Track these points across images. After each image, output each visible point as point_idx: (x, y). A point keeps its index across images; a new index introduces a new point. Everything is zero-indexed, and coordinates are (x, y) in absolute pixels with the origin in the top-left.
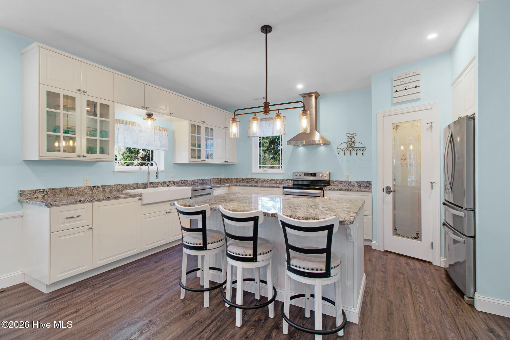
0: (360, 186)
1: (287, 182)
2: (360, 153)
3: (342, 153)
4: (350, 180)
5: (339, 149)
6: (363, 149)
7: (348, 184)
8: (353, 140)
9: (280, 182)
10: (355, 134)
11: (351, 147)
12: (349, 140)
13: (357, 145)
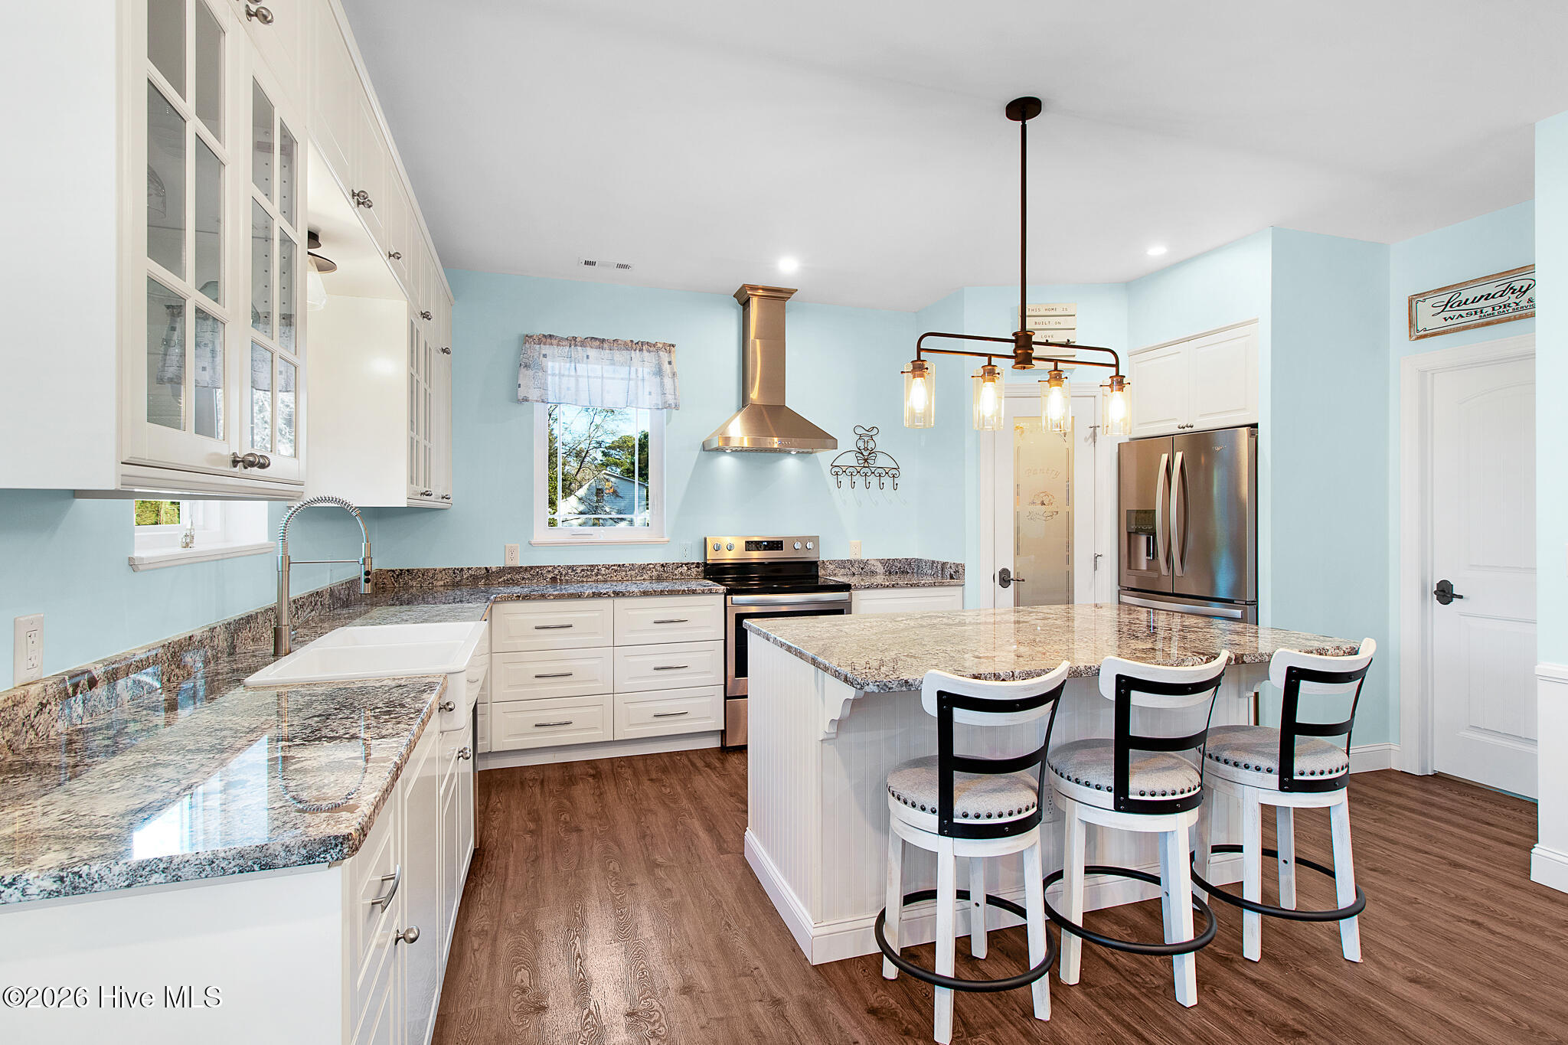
0: (890, 573)
1: (681, 573)
2: (887, 481)
3: (845, 480)
4: (865, 558)
5: (837, 469)
6: (894, 472)
7: (862, 569)
8: (871, 445)
9: (655, 573)
10: (875, 431)
11: (866, 465)
12: (861, 444)
13: (881, 461)
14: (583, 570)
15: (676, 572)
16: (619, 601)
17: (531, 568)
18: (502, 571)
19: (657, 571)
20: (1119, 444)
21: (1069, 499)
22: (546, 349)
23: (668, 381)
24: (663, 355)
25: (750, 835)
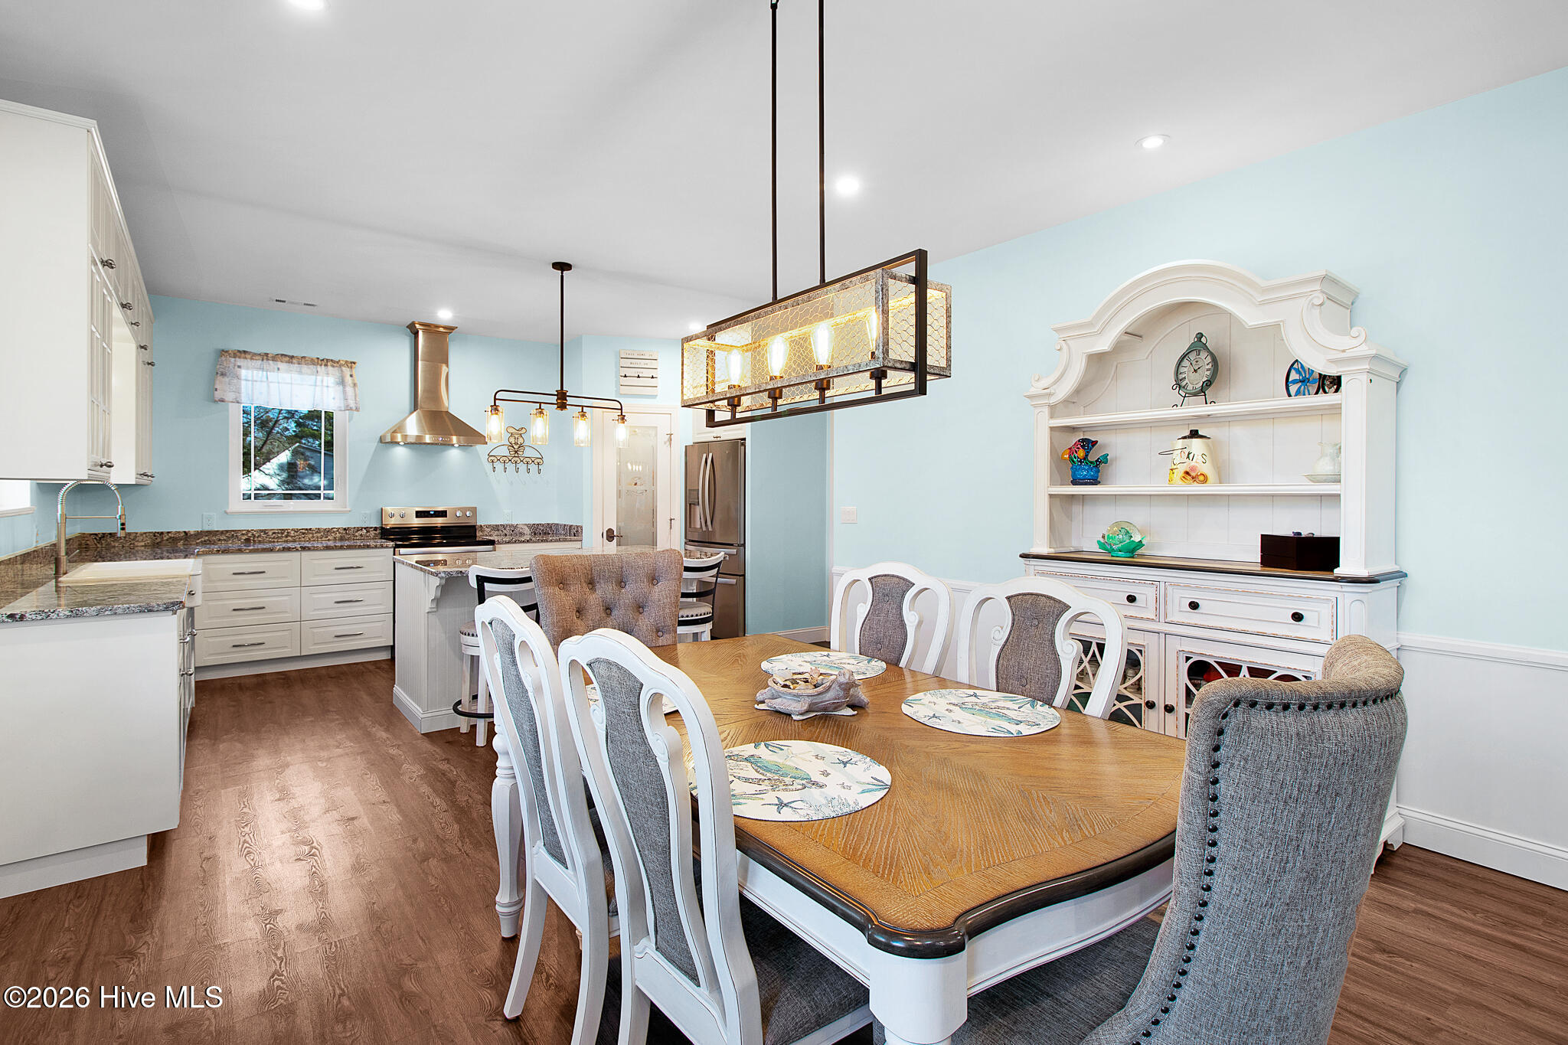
0: (535, 534)
1: (361, 535)
2: (533, 467)
3: (499, 466)
4: (515, 523)
5: (492, 458)
6: (539, 460)
7: (513, 531)
8: (520, 441)
9: (338, 535)
10: (524, 431)
11: (516, 455)
12: (512, 440)
13: (528, 453)
14: (274, 533)
15: (356, 534)
16: (305, 554)
17: (227, 531)
18: (199, 534)
19: (340, 533)
20: (686, 446)
21: (654, 482)
22: (240, 362)
23: (350, 390)
24: (347, 371)
25: (397, 689)
